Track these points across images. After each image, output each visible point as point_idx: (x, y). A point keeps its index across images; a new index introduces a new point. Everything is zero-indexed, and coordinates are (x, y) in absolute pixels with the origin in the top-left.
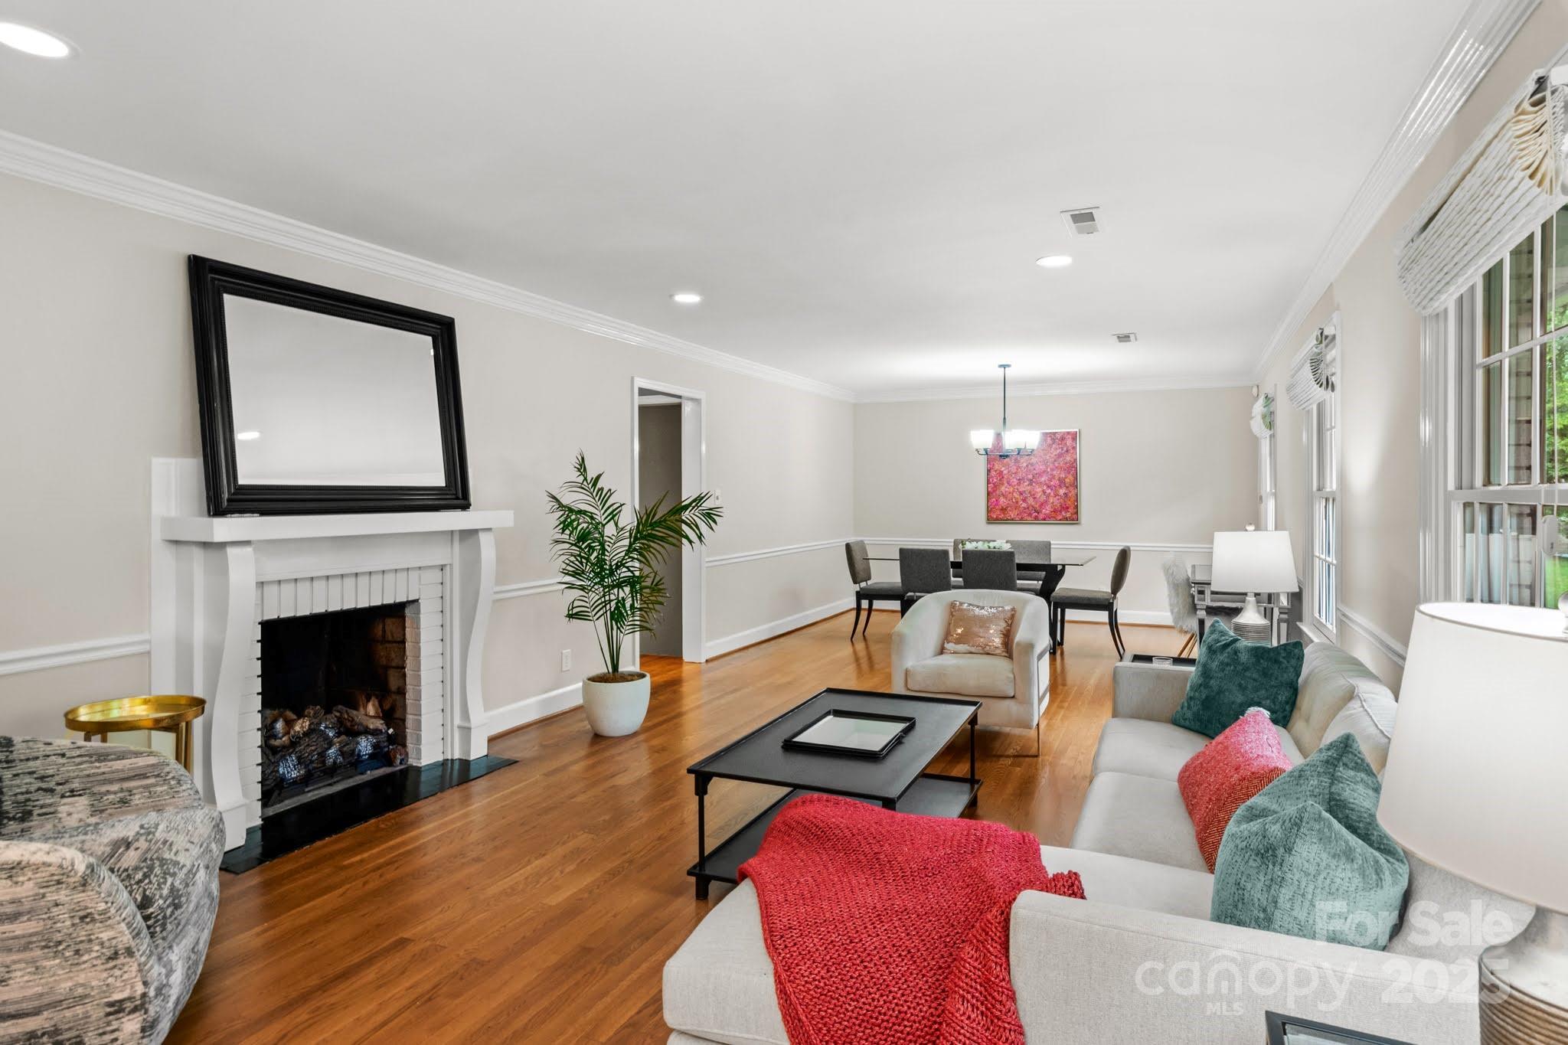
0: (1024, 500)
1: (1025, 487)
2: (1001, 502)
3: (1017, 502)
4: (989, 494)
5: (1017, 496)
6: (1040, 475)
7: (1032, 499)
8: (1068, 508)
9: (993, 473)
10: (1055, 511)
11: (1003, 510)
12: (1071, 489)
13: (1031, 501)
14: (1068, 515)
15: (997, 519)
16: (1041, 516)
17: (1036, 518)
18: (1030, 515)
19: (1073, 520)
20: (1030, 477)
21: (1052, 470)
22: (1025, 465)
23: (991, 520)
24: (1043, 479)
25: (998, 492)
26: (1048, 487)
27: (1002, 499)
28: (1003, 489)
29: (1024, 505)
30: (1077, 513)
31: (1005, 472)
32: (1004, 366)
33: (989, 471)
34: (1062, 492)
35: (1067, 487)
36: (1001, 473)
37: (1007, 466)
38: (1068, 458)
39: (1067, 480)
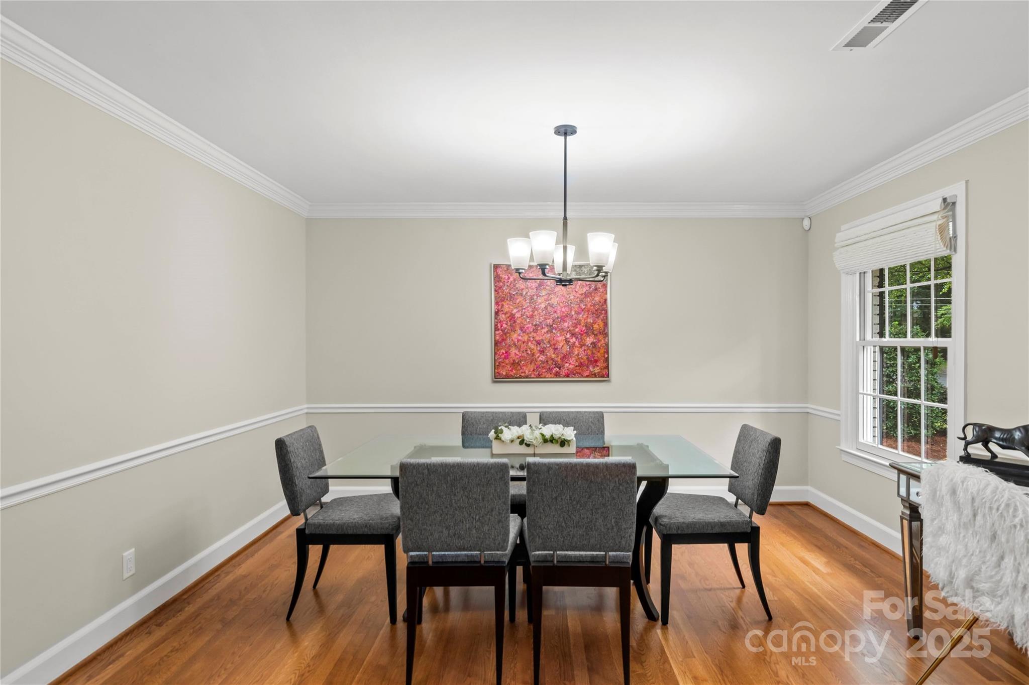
0: (542, 352)
1: (543, 335)
2: (512, 355)
3: (533, 355)
4: (496, 343)
5: (533, 347)
6: (563, 319)
7: (552, 351)
8: (596, 361)
9: (502, 317)
10: (581, 365)
11: (515, 364)
12: (601, 337)
13: (550, 353)
14: (597, 370)
15: (507, 376)
16: (563, 372)
17: (557, 375)
18: (550, 370)
19: (603, 376)
20: (549, 321)
21: (578, 313)
22: (543, 306)
23: (498, 378)
24: (566, 325)
25: (508, 341)
26: (573, 335)
27: (513, 351)
28: (514, 336)
29: (542, 358)
30: (607, 367)
31: (518, 315)
32: (566, 131)
33: (497, 313)
34: (589, 340)
35: (596, 335)
36: (512, 317)
37: (520, 307)
38: (597, 299)
39: (596, 326)
